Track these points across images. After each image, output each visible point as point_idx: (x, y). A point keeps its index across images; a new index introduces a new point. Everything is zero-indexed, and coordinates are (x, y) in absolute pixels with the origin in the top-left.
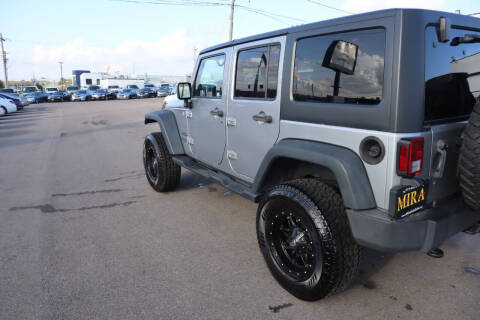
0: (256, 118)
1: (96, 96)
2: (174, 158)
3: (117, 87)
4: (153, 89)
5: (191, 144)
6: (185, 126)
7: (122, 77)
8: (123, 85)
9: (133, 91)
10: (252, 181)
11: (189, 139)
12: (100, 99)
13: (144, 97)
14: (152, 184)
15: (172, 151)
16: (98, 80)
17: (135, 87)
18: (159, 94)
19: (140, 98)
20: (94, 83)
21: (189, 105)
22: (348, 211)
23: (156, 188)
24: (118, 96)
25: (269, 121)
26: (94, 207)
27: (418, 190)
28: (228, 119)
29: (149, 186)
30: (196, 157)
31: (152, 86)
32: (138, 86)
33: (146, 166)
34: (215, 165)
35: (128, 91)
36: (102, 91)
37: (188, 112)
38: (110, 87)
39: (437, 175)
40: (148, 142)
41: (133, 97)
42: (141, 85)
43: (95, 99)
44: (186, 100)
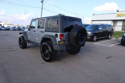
0: (41, 32)
1: (3, 29)
2: (26, 41)
3: (10, 27)
4: (20, 28)
5: (29, 38)
6: (28, 34)
7: (11, 25)
8: (11, 26)
9: (15, 28)
10: (40, 43)
11: (29, 37)
12: (5, 30)
13: (18, 30)
14: (20, 47)
15: (25, 39)
16: (4, 25)
17: (15, 27)
18: (22, 29)
19: (16, 30)
20: (2, 25)
21: (29, 30)
22: (53, 45)
23: (21, 48)
24: (10, 29)
25: (43, 32)
26: (7, 51)
27: (63, 42)
28: (36, 32)
29: (19, 47)
30: (30, 40)
31: (20, 27)
32: (16, 27)
33: (19, 43)
34: (34, 41)
35: (13, 28)
36: (5, 28)
37: (29, 31)
38: (8, 27)
39: (67, 40)
40: (20, 38)
41: (14, 30)
42: (17, 27)
43: (3, 30)
44: (29, 29)
